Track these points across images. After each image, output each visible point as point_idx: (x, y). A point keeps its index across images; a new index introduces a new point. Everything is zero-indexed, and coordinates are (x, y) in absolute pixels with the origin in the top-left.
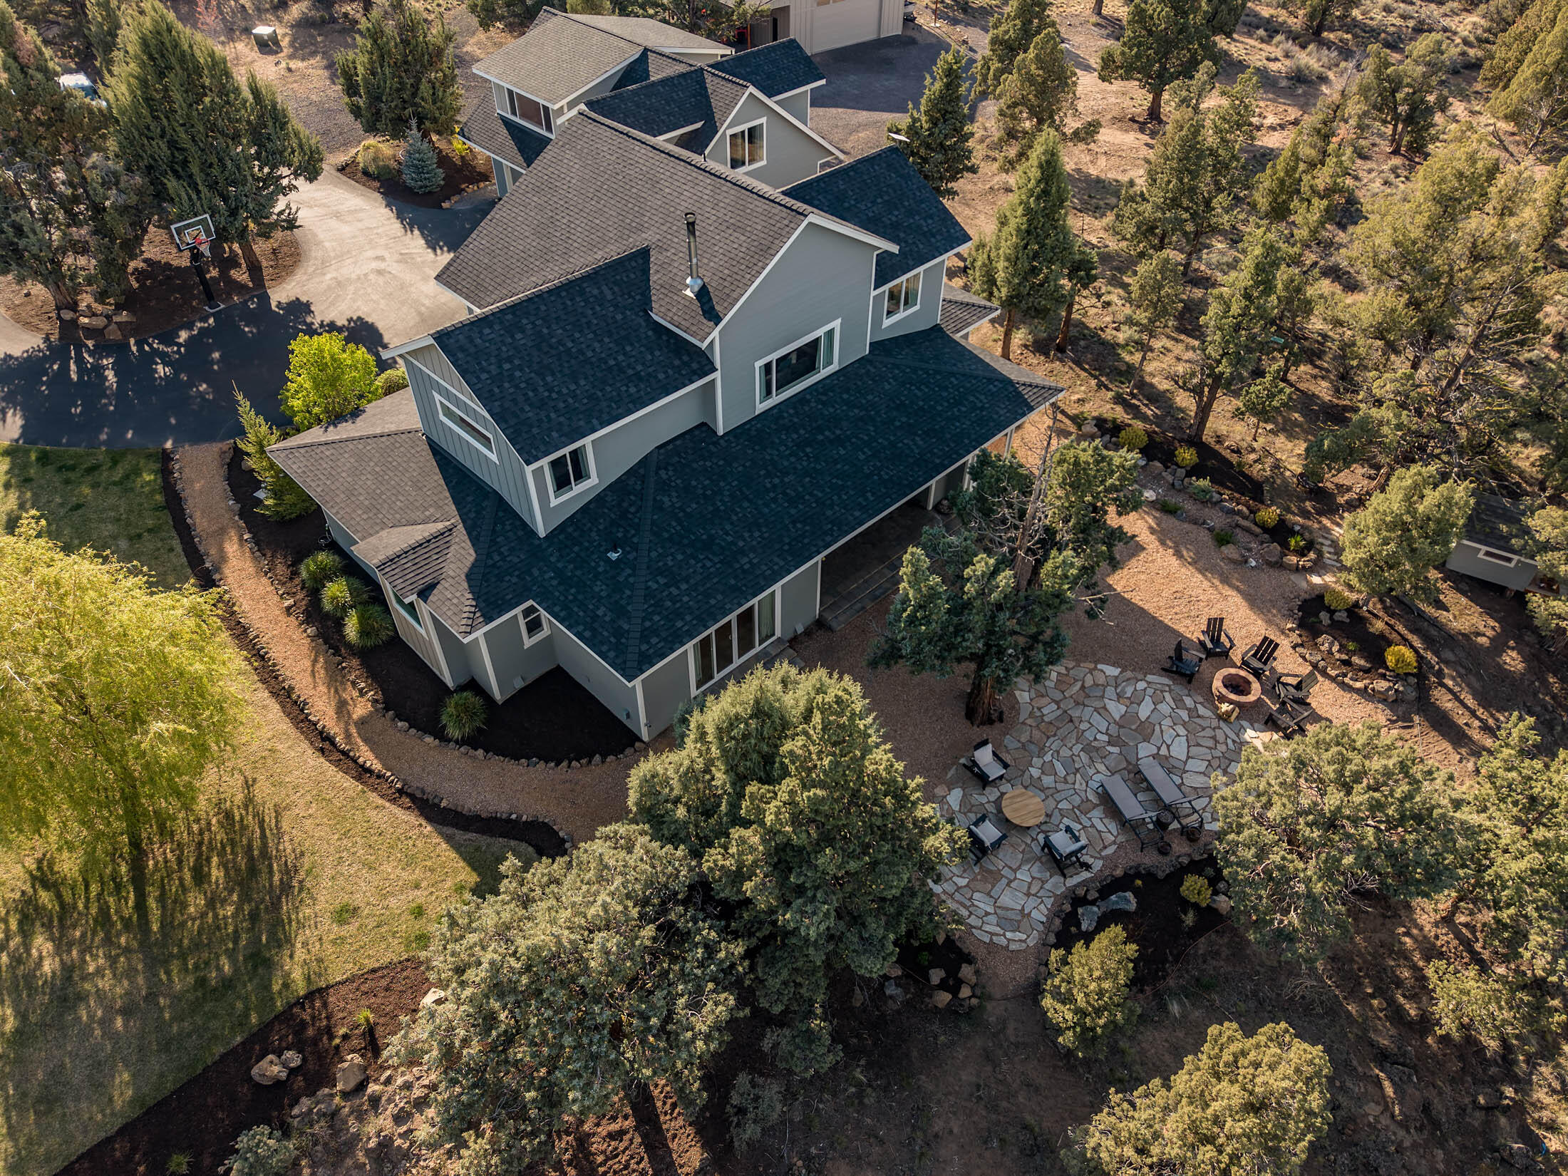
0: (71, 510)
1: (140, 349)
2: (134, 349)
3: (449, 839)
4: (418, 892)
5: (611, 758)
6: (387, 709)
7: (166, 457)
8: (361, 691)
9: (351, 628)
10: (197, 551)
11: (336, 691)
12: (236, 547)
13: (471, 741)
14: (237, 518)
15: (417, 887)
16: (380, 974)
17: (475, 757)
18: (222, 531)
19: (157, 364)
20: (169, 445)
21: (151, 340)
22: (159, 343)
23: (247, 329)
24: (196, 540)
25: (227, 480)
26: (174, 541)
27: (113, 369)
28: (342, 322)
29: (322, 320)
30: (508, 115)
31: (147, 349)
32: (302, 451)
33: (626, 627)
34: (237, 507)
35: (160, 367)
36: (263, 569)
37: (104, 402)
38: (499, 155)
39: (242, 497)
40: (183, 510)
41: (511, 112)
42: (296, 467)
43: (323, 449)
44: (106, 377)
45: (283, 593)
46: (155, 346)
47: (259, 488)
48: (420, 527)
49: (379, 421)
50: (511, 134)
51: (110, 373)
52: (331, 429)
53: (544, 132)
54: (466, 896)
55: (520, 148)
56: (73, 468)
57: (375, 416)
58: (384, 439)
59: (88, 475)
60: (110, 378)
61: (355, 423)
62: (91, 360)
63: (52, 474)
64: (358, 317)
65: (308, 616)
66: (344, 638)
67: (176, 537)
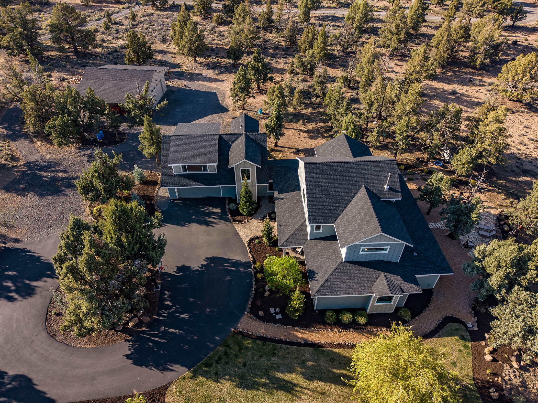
0: (244, 367)
1: (164, 317)
2: (161, 318)
3: (440, 336)
4: (454, 348)
5: (433, 296)
7: (238, 332)
8: (380, 330)
10: (293, 342)
12: (299, 333)
13: (413, 317)
14: (285, 327)
15: (452, 348)
16: (474, 365)
17: (417, 320)
18: (288, 333)
19: (179, 316)
20: (232, 330)
21: (161, 312)
22: (166, 311)
23: (183, 286)
24: (288, 340)
25: (264, 322)
26: (284, 346)
27: (170, 329)
28: (205, 263)
29: (198, 267)
30: (182, 173)
31: (166, 315)
32: (322, 289)
33: (438, 265)
34: (280, 325)
35: (182, 316)
36: (315, 330)
37: (189, 338)
38: (187, 186)
39: (276, 322)
40: (270, 338)
41: (183, 171)
42: (327, 293)
43: (326, 284)
44: (173, 332)
45: (330, 330)
46: (166, 312)
47: (275, 316)
48: (378, 280)
49: (324, 268)
50: (187, 178)
51: (171, 330)
52: (315, 279)
53: (203, 172)
54: (460, 340)
55: (195, 181)
56: (220, 359)
57: (318, 268)
58: (337, 270)
59: (228, 356)
60: (175, 331)
61: (318, 273)
62: (157, 333)
63: (218, 365)
64: (206, 258)
65: (344, 329)
66: (360, 325)
67: (282, 345)
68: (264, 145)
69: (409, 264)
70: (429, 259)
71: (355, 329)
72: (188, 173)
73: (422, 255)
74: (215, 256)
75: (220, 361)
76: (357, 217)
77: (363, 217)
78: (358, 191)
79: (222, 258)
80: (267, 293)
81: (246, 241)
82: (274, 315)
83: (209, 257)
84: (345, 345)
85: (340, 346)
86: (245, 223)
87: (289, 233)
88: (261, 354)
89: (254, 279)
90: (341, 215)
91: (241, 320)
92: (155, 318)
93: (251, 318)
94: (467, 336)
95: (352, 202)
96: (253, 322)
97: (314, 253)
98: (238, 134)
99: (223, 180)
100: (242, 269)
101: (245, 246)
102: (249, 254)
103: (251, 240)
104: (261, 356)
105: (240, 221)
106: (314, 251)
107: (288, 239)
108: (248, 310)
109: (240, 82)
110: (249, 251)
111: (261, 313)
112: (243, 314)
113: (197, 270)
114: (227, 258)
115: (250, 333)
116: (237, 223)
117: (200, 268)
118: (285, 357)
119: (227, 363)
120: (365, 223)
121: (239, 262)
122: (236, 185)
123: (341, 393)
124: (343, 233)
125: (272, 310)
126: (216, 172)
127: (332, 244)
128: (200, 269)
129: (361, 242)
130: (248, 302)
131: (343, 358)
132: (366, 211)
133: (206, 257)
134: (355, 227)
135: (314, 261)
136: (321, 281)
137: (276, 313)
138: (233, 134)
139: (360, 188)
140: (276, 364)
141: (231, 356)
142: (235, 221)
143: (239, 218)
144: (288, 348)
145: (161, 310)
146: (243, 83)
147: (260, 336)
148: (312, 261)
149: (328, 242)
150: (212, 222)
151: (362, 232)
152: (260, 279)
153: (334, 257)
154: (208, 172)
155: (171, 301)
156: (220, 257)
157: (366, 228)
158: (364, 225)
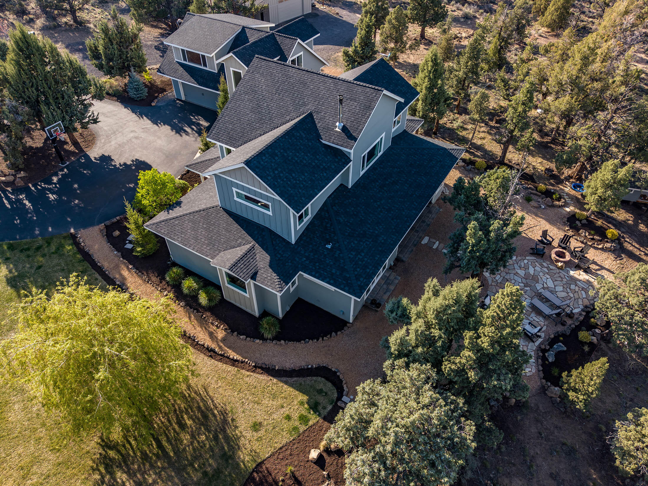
0: (37, 269)
1: (36, 188)
2: (33, 188)
3: (286, 383)
4: (284, 410)
5: (339, 333)
6: (233, 332)
7: (73, 237)
8: (217, 326)
9: (203, 299)
10: (109, 278)
11: (206, 328)
12: (127, 272)
13: (277, 338)
14: (121, 259)
15: (283, 407)
16: (284, 449)
17: (281, 345)
18: (117, 267)
19: (48, 194)
20: (72, 231)
21: (39, 183)
22: (44, 184)
23: (85, 172)
24: (107, 272)
25: (109, 242)
27: (26, 200)
28: (130, 163)
29: (120, 163)
31: (40, 188)
32: (163, 223)
33: (348, 276)
34: (119, 254)
35: (50, 195)
36: (146, 280)
37: (29, 216)
39: (121, 249)
40: (94, 260)
41: (184, 60)
42: (163, 231)
44: (25, 204)
45: (160, 289)
46: (43, 186)
47: (126, 244)
48: (238, 248)
49: (193, 205)
50: (186, 70)
51: (26, 202)
52: (171, 211)
53: (202, 67)
54: (306, 406)
55: (191, 75)
56: (28, 249)
57: (189, 202)
58: (202, 212)
59: (38, 251)
60: (27, 204)
61: (181, 207)
62: (14, 197)
63: (19, 254)
64: (136, 159)
66: (200, 304)
67: (96, 273)
68: (286, 53)
69: (306, 254)
70: (342, 261)
71: (187, 305)
72: (187, 63)
73: (338, 252)
74: (147, 161)
75: (26, 251)
76: (257, 144)
78: (297, 117)
82: (127, 242)
83: (140, 159)
88: (65, 268)
90: (253, 141)
91: (91, 228)
92: (29, 186)
93: (101, 231)
94: (324, 408)
95: (277, 129)
97: (209, 187)
102: (180, 176)
107: (202, 162)
108: (108, 223)
111: (117, 233)
112: (99, 223)
115: (83, 244)
117: (120, 165)
119: (28, 256)
120: (251, 151)
125: (132, 237)
126: (217, 72)
128: (118, 166)
130: (118, 216)
134: (240, 154)
135: (196, 194)
136: (172, 216)
137: (131, 242)
138: (259, 30)
139: (303, 113)
141: (39, 253)
145: (42, 182)
147: (88, 253)
150: (186, 132)
151: (234, 160)
154: (207, 69)
157: (242, 156)
158: (247, 153)
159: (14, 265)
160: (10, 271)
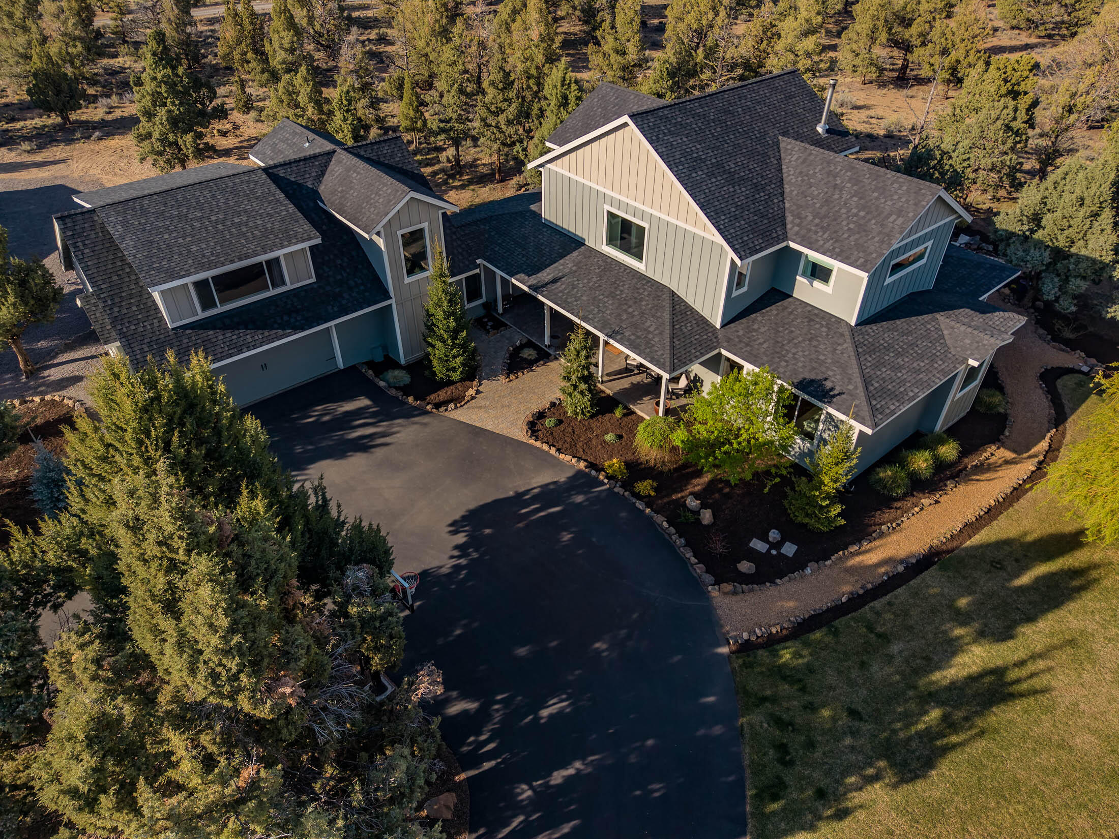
0: (861, 719)
1: (490, 755)
2: (487, 765)
7: (746, 648)
10: (884, 583)
14: (828, 563)
18: (850, 572)
19: (537, 719)
20: (724, 650)
21: (465, 749)
22: (480, 733)
23: (458, 632)
24: (870, 586)
25: (773, 582)
26: (877, 604)
27: (550, 774)
28: (461, 538)
29: (452, 557)
30: (201, 315)
31: (491, 746)
32: (874, 403)
34: (813, 565)
35: (545, 713)
36: (894, 528)
37: (633, 759)
38: (240, 352)
39: (796, 565)
40: (829, 610)
41: (205, 308)
42: (893, 407)
43: (871, 388)
44: (568, 779)
45: (917, 509)
46: (483, 738)
47: (780, 554)
48: (945, 332)
49: (829, 361)
50: (225, 328)
51: (558, 777)
52: (836, 392)
53: (272, 292)
55: (258, 328)
56: (782, 749)
57: (814, 369)
58: (860, 350)
59: (791, 724)
60: (571, 771)
61: (826, 379)
62: (521, 818)
63: (798, 768)
64: (451, 525)
65: (936, 490)
66: (952, 464)
67: (872, 604)
71: (952, 477)
72: (220, 309)
74: (472, 506)
75: (788, 753)
76: (836, 196)
77: (855, 188)
78: (779, 152)
79: (496, 502)
80: (707, 516)
81: (520, 433)
82: (774, 552)
83: (457, 517)
84: (977, 519)
85: (971, 528)
86: (473, 398)
87: (661, 333)
88: (855, 659)
89: (640, 505)
90: (787, 214)
91: (719, 612)
92: (468, 779)
93: (735, 593)
95: (786, 180)
96: (749, 597)
97: (765, 346)
98: (320, 155)
99: (346, 295)
100: (579, 499)
101: (531, 446)
102: (562, 456)
103: (533, 426)
104: (863, 665)
105: (457, 400)
106: (761, 344)
107: (673, 347)
108: (707, 578)
109: (165, 105)
110: (553, 451)
111: (745, 566)
112: (705, 595)
113: (457, 568)
114: (511, 493)
115: (774, 630)
116: (452, 405)
117: (459, 557)
118: (911, 627)
119: (811, 745)
120: (876, 194)
121: (552, 487)
122: (393, 302)
123: (1097, 617)
124: (837, 245)
125: (758, 545)
126: (314, 280)
127: (786, 308)
128: (463, 561)
129: (902, 240)
130: (684, 562)
131: (1007, 548)
132: (849, 174)
133: (450, 522)
134: (856, 215)
135: (787, 361)
136: (856, 388)
137: (778, 545)
138: (305, 159)
139: (777, 144)
140: (914, 656)
141: (799, 720)
142: (438, 406)
143: (442, 395)
144: (890, 604)
145: (463, 743)
146: (173, 103)
147: (804, 620)
148: (783, 364)
149: (773, 310)
150: (371, 436)
151: (890, 215)
152: (653, 494)
153: (824, 329)
154: (289, 287)
155: (465, 696)
156: (489, 500)
157: (889, 203)
158: (877, 199)
159: (846, 773)
160: (876, 778)
